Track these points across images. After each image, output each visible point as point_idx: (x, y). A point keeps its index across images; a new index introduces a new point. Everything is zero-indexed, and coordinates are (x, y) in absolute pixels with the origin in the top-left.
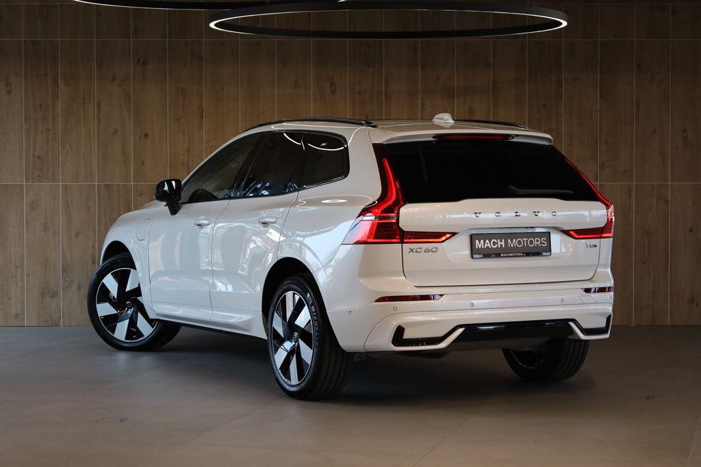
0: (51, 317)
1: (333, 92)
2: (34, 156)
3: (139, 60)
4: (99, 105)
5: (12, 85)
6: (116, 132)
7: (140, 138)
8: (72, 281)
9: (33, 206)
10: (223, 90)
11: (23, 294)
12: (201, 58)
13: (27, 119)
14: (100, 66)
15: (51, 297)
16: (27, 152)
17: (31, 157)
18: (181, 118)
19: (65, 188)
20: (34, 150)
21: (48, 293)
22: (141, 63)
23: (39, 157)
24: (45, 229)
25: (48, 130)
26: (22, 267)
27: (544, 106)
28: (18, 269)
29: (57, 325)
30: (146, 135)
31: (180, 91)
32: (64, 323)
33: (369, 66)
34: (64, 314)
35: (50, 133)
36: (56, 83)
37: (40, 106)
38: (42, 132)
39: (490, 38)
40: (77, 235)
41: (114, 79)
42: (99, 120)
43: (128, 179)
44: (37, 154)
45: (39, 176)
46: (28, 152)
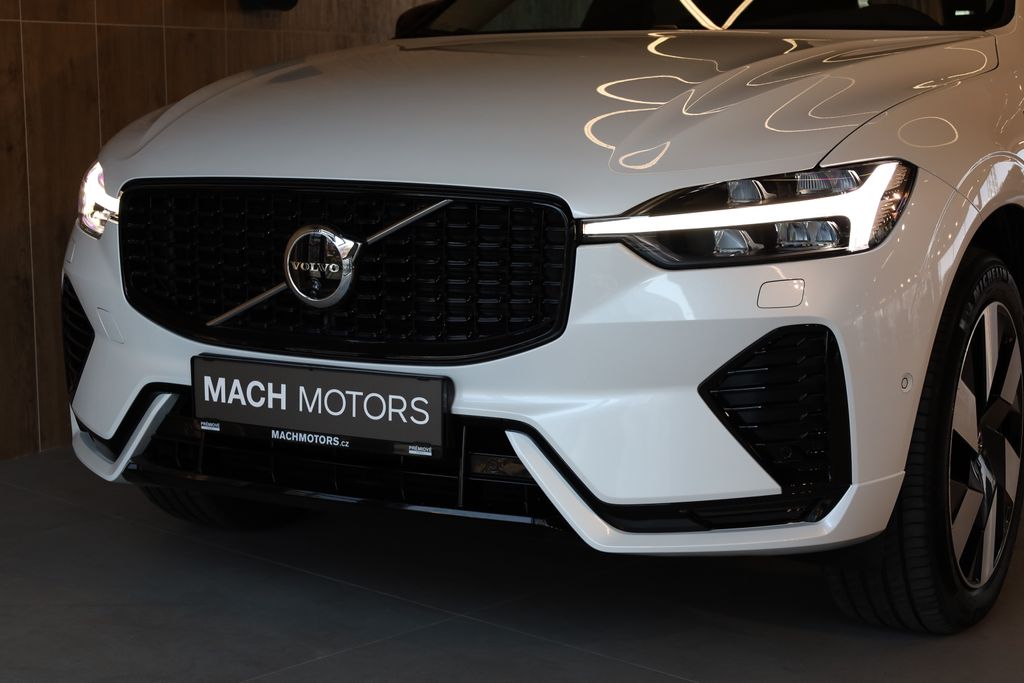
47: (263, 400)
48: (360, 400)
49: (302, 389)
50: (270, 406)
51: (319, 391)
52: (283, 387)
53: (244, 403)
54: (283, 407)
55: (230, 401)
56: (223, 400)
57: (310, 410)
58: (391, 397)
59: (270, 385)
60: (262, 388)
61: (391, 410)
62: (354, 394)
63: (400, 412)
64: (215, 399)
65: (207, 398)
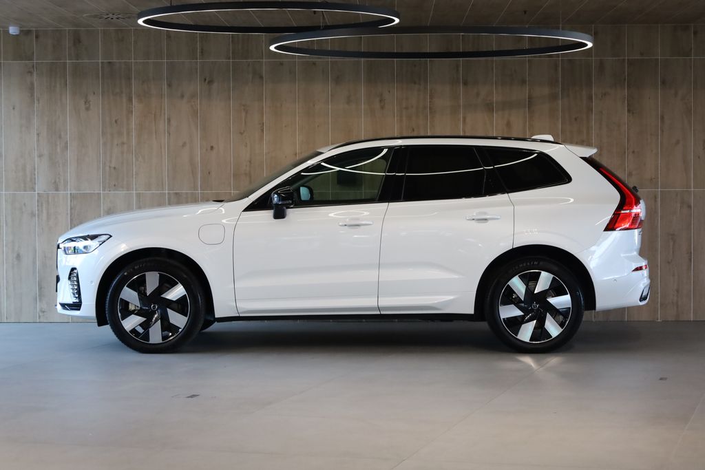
1: (382, 108)
2: (110, 167)
3: (205, 80)
4: (169, 120)
5: (91, 103)
6: (184, 145)
7: (207, 150)
10: (281, 105)
12: (261, 77)
13: (104, 133)
14: (170, 85)
16: (104, 164)
17: (107, 168)
18: (244, 131)
19: (138, 195)
20: (111, 162)
22: (207, 81)
23: (115, 168)
25: (123, 143)
27: (576, 119)
30: (212, 148)
31: (243, 107)
33: (415, 83)
35: (125, 146)
36: (130, 100)
37: (116, 121)
38: (117, 145)
39: (526, 57)
41: (182, 96)
42: (169, 133)
43: (195, 188)
44: (113, 166)
45: (115, 185)
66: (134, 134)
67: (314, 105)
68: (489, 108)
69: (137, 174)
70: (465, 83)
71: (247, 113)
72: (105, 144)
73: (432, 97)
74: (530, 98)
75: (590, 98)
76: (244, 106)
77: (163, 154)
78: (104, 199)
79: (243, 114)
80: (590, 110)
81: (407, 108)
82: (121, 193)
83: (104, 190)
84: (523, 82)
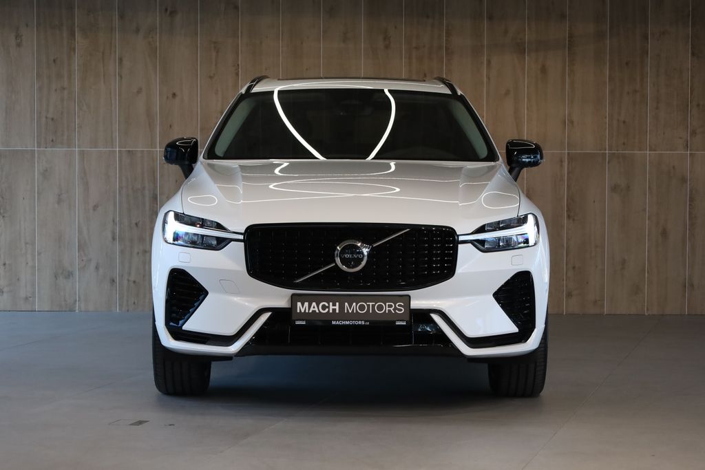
0: (65, 301)
1: (387, 47)
2: (47, 118)
3: (166, 10)
4: (121, 60)
5: (23, 37)
6: (139, 91)
7: (167, 98)
8: (90, 260)
9: (46, 174)
10: (261, 43)
11: (33, 275)
12: (236, 8)
13: (39, 76)
14: (122, 17)
15: (66, 278)
17: (43, 119)
18: (214, 74)
19: (82, 153)
20: (47, 111)
21: (62, 273)
22: (168, 12)
23: (52, 119)
24: (59, 201)
25: (63, 89)
26: (33, 244)
27: (627, 64)
28: (28, 246)
29: (72, 310)
30: (174, 95)
31: (213, 45)
32: (79, 307)
33: (428, 17)
34: (79, 297)
35: (66, 92)
36: (72, 34)
37: (54, 61)
38: (56, 90)
40: (95, 207)
41: (137, 31)
42: (121, 77)
43: (153, 145)
44: (50, 116)
45: (52, 141)
46: (40, 113)
47: (327, 310)
48: (373, 306)
49: (346, 304)
50: (331, 311)
51: (354, 304)
52: (337, 304)
53: (317, 311)
54: (337, 311)
55: (310, 311)
56: (307, 311)
57: (350, 312)
58: (387, 304)
59: (331, 304)
60: (327, 305)
61: (387, 309)
62: (371, 304)
63: (391, 309)
64: (303, 311)
65: (298, 311)
66: (77, 76)
67: (302, 43)
68: (520, 49)
69: (80, 127)
70: (490, 18)
71: (218, 52)
72: (40, 89)
73: (448, 35)
74: (571, 36)
75: (645, 37)
76: (215, 43)
77: (113, 102)
78: (39, 158)
79: (214, 54)
80: (645, 52)
81: (417, 48)
82: (60, 150)
83: (39, 146)
84: (563, 16)
